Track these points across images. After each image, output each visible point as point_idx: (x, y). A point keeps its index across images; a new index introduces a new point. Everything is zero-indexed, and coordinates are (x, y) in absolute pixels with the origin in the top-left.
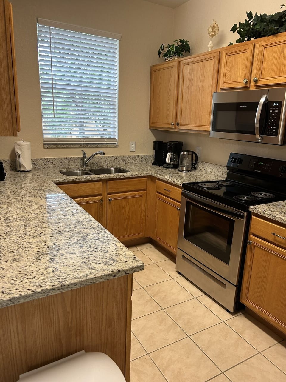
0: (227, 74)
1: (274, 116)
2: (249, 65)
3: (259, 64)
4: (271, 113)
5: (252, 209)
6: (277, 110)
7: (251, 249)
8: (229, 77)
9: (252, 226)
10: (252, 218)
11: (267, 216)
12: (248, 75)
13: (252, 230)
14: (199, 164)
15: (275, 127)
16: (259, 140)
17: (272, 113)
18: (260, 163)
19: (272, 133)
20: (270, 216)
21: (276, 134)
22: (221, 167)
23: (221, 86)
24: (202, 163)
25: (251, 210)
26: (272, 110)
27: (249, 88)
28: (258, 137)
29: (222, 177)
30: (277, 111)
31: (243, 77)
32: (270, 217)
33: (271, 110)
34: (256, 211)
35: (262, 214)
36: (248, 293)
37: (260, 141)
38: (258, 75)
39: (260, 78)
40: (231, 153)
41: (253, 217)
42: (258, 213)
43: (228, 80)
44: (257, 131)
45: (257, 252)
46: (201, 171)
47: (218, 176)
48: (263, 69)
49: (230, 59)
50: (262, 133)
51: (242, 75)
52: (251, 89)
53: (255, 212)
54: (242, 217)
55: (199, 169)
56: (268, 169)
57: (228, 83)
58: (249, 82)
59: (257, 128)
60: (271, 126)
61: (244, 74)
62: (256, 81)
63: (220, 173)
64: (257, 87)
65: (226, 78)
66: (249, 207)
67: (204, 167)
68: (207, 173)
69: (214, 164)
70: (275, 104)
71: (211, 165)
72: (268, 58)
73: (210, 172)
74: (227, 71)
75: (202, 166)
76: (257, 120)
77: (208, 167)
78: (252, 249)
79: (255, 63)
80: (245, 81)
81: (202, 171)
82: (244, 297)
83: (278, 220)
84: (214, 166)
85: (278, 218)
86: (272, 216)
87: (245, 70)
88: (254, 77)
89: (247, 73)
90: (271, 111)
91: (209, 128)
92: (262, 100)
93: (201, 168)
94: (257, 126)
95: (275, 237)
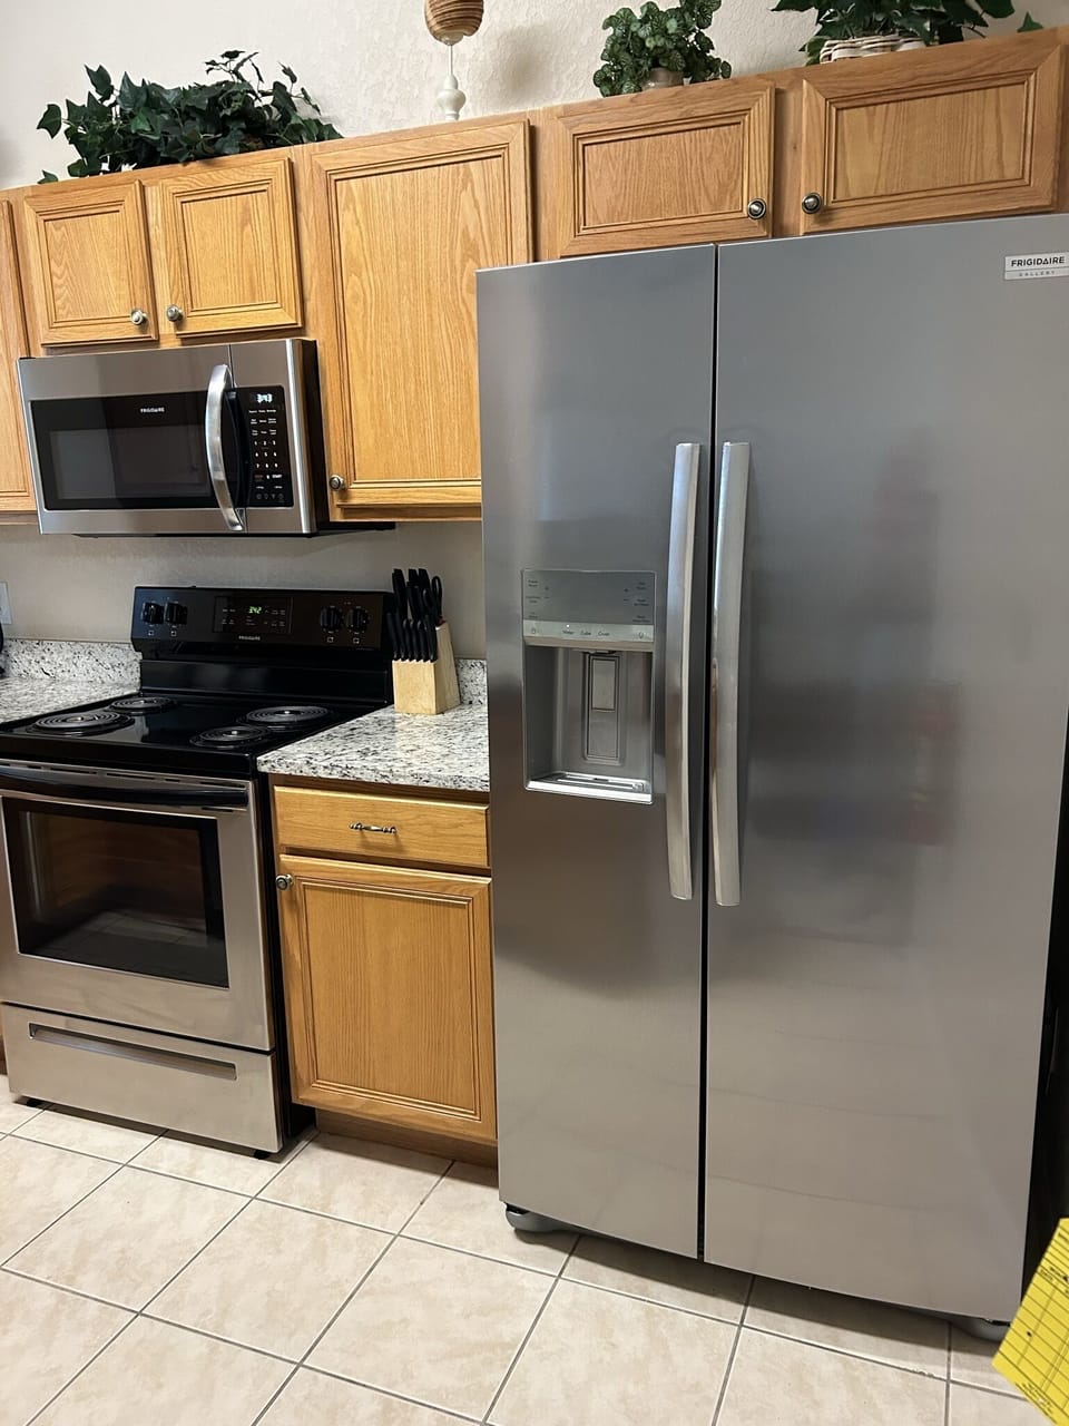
0: (57, 291)
1: (269, 438)
2: (138, 259)
3: (175, 259)
4: (254, 427)
5: (269, 765)
6: (272, 415)
7: (293, 902)
8: (67, 299)
9: (280, 822)
10: (276, 795)
11: (322, 774)
12: (142, 296)
13: (284, 835)
14: (12, 653)
15: (279, 476)
16: (236, 524)
17: (259, 427)
18: (253, 610)
19: (273, 496)
20: (335, 772)
21: (288, 500)
22: (107, 650)
23: (43, 335)
24: (24, 646)
25: (264, 769)
26: (258, 416)
27: (156, 342)
28: (230, 514)
29: (122, 686)
30: (272, 421)
31: (125, 302)
32: (336, 775)
33: (253, 416)
34: (284, 765)
35: (307, 772)
36: (315, 1063)
37: (239, 528)
38: (180, 298)
39: (190, 308)
40: (137, 588)
41: (277, 789)
42: (293, 773)
43: (69, 312)
44: (223, 495)
45: (316, 904)
46: (25, 676)
47: (103, 682)
48: (192, 280)
49: (57, 232)
50: (239, 502)
51: (119, 297)
52: (165, 346)
53: (282, 770)
54: (241, 800)
55: (15, 670)
56: (282, 624)
57: (67, 324)
58: (151, 321)
59: (220, 483)
60: (264, 472)
61: (125, 292)
62: (178, 320)
63: (111, 672)
64: (186, 339)
65: (58, 303)
66: (256, 761)
67: (39, 659)
68: (54, 679)
69: (76, 642)
70: (260, 398)
71: (65, 645)
72: (203, 238)
73: (66, 674)
74: (55, 279)
75: (29, 658)
76: (213, 456)
77: (55, 655)
78: (296, 902)
79: (159, 254)
80: (135, 317)
81: (33, 678)
82: (305, 1080)
83: (359, 776)
84: (77, 647)
85: (359, 772)
86: (340, 769)
87: (126, 277)
88: (165, 304)
89: (137, 288)
90: (254, 422)
91: (33, 501)
92: (216, 388)
93: (27, 664)
94: (219, 475)
95: (363, 836)
